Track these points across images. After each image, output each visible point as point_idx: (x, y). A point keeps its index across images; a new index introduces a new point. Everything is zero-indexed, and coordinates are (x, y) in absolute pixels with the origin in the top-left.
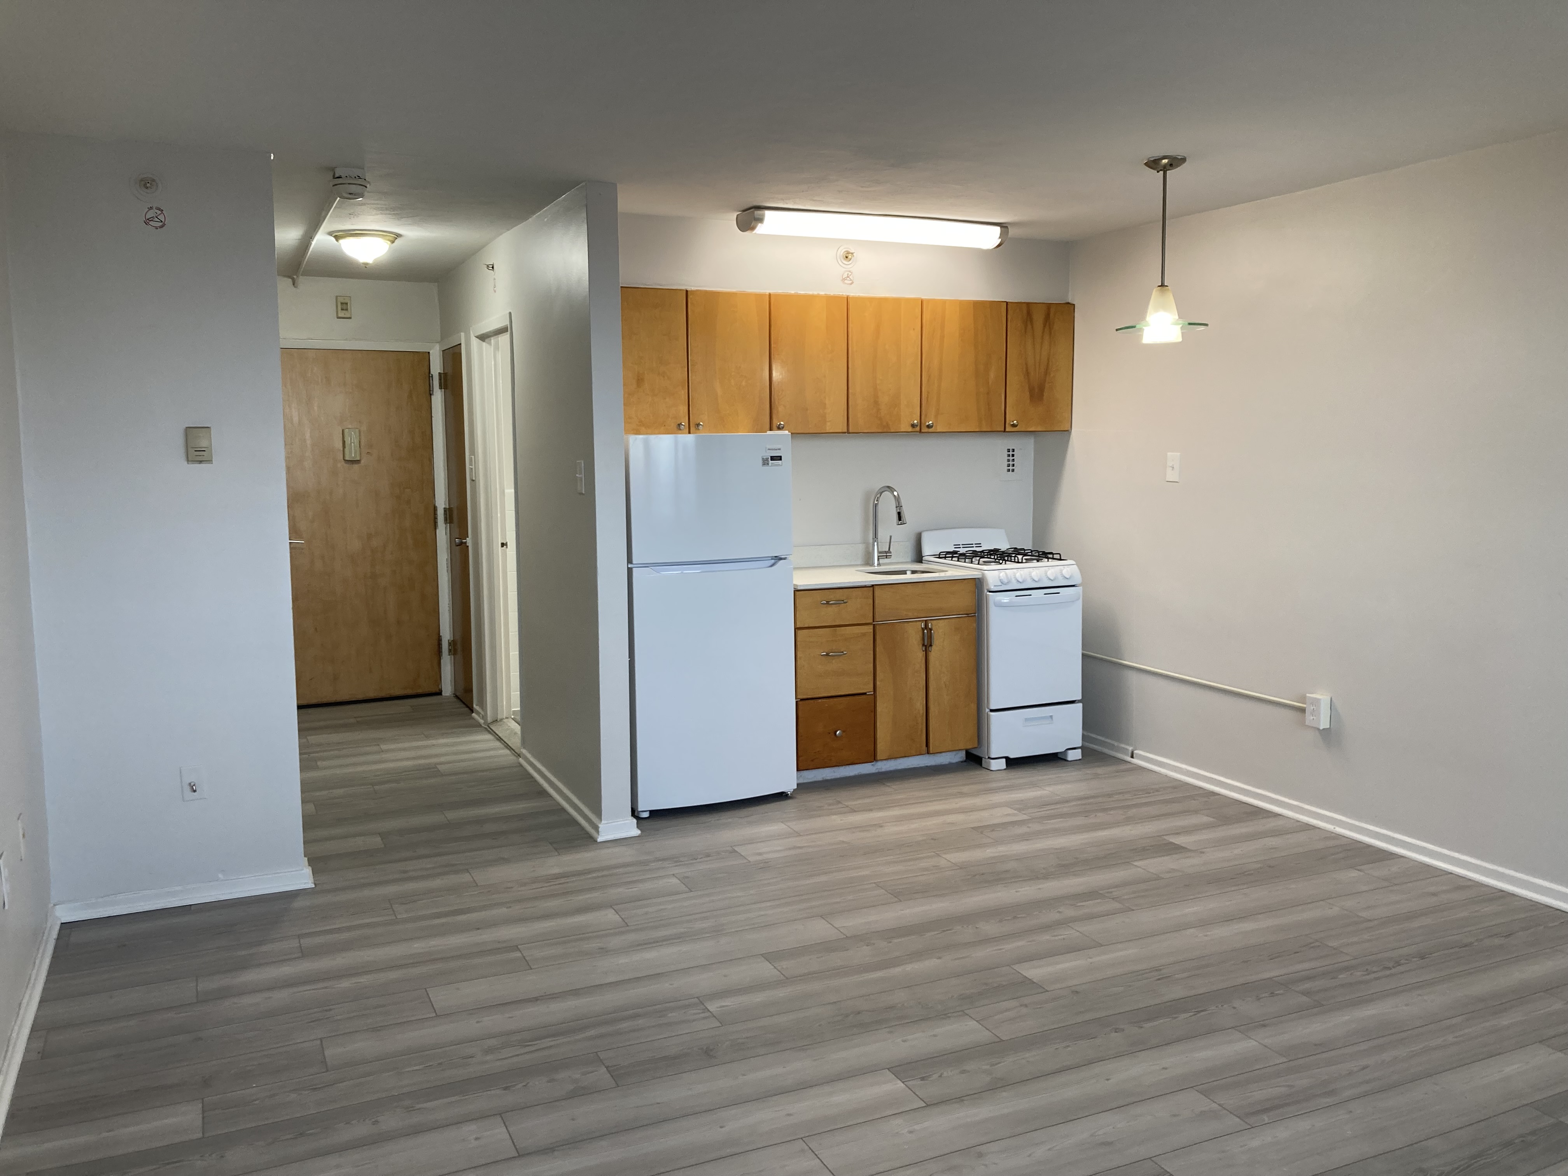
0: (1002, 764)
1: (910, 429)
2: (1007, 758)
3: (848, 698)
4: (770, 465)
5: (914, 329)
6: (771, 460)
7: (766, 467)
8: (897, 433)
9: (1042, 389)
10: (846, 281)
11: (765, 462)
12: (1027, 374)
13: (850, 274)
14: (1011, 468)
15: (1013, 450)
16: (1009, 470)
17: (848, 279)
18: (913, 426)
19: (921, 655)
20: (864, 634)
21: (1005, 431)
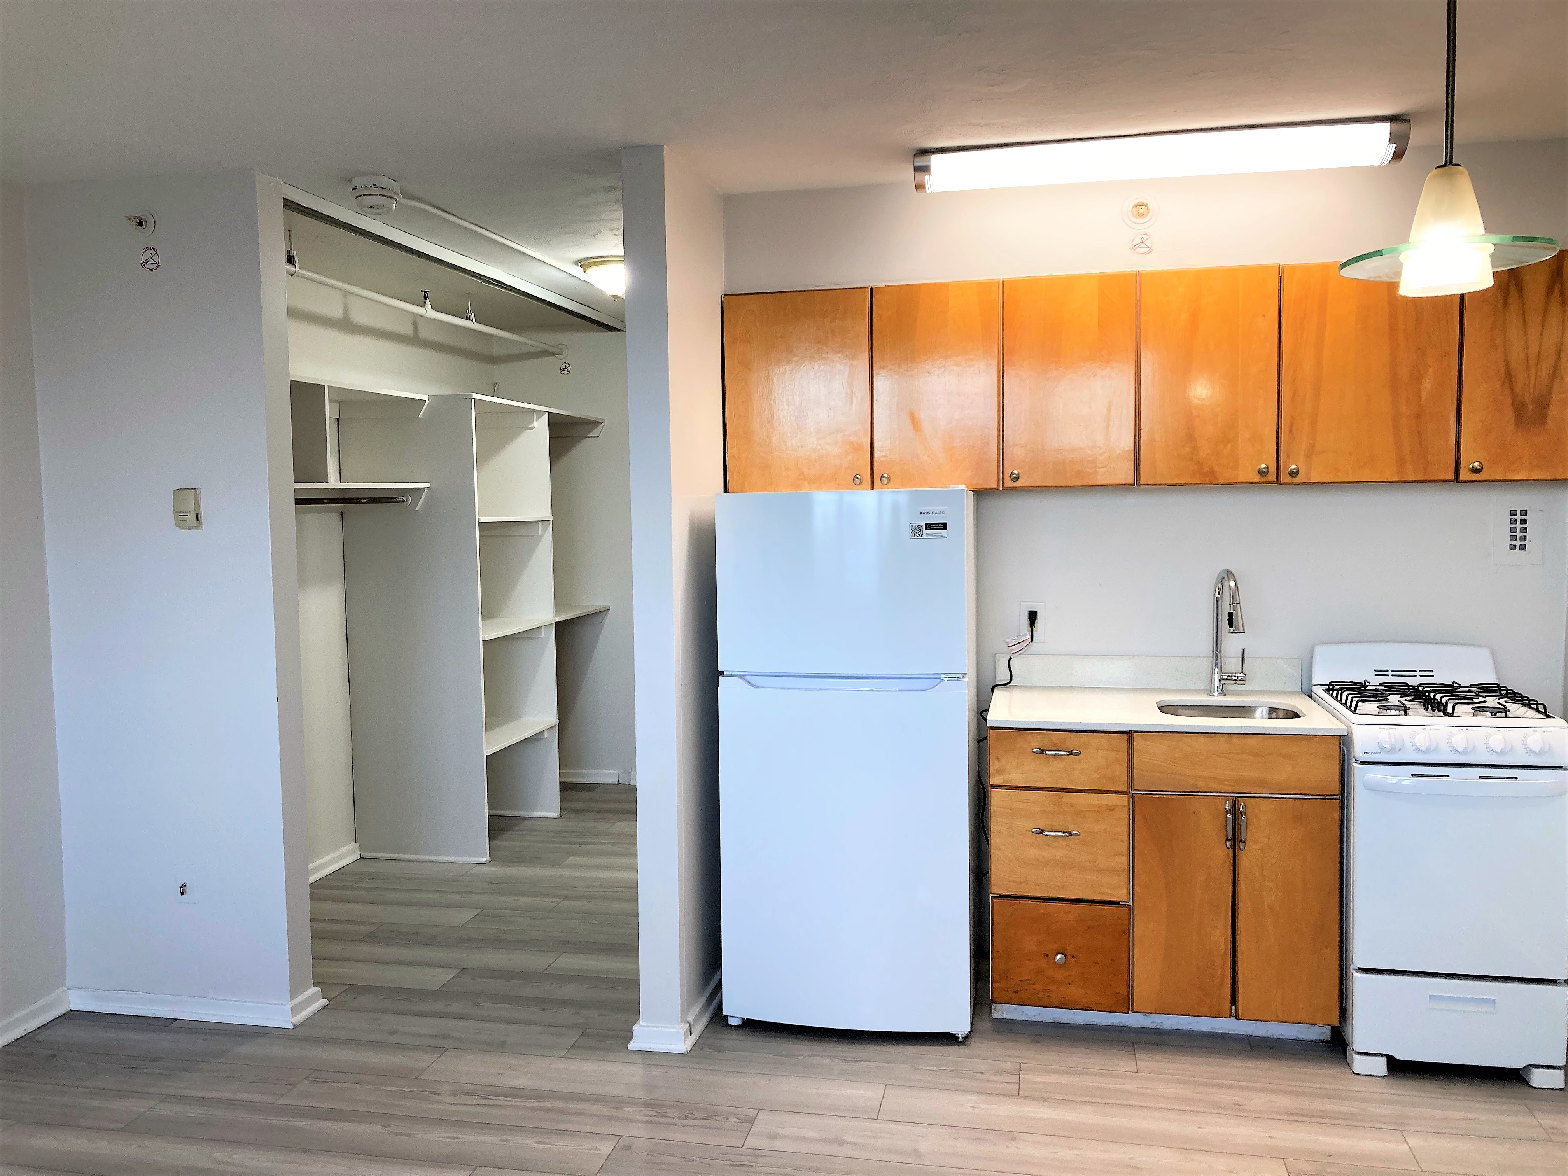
0: (1380, 1066)
1: (1257, 478)
2: (1391, 1061)
3: (1081, 906)
4: (924, 536)
5: (1264, 316)
6: (926, 529)
7: (918, 540)
8: (1230, 485)
9: (1543, 405)
10: (1138, 250)
11: (916, 532)
12: (1509, 377)
13: (1146, 237)
14: (1518, 543)
15: (1525, 513)
16: (1513, 547)
17: (1143, 245)
18: (1262, 473)
19: (1221, 853)
20: (1111, 809)
21: (1457, 479)
